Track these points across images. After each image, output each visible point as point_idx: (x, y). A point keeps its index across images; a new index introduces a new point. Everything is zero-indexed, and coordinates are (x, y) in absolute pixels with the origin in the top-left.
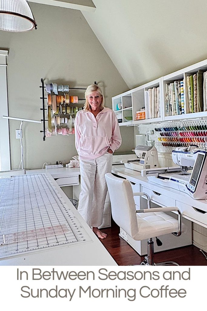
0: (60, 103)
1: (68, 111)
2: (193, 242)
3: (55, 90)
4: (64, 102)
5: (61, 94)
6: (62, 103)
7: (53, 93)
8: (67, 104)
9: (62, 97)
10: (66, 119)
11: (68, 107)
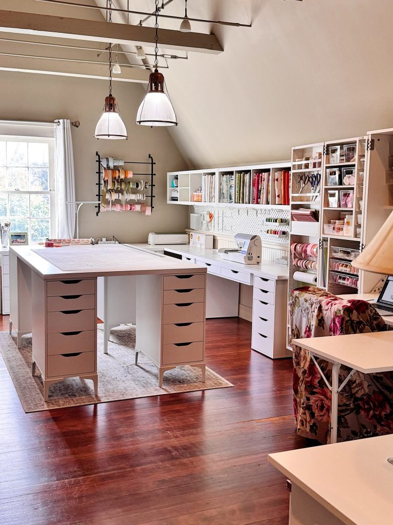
0: (115, 178)
1: (123, 187)
2: (239, 314)
3: (111, 165)
4: (119, 177)
5: (116, 168)
6: (117, 178)
7: (109, 168)
8: (122, 179)
9: (117, 171)
10: (120, 194)
11: (123, 183)
